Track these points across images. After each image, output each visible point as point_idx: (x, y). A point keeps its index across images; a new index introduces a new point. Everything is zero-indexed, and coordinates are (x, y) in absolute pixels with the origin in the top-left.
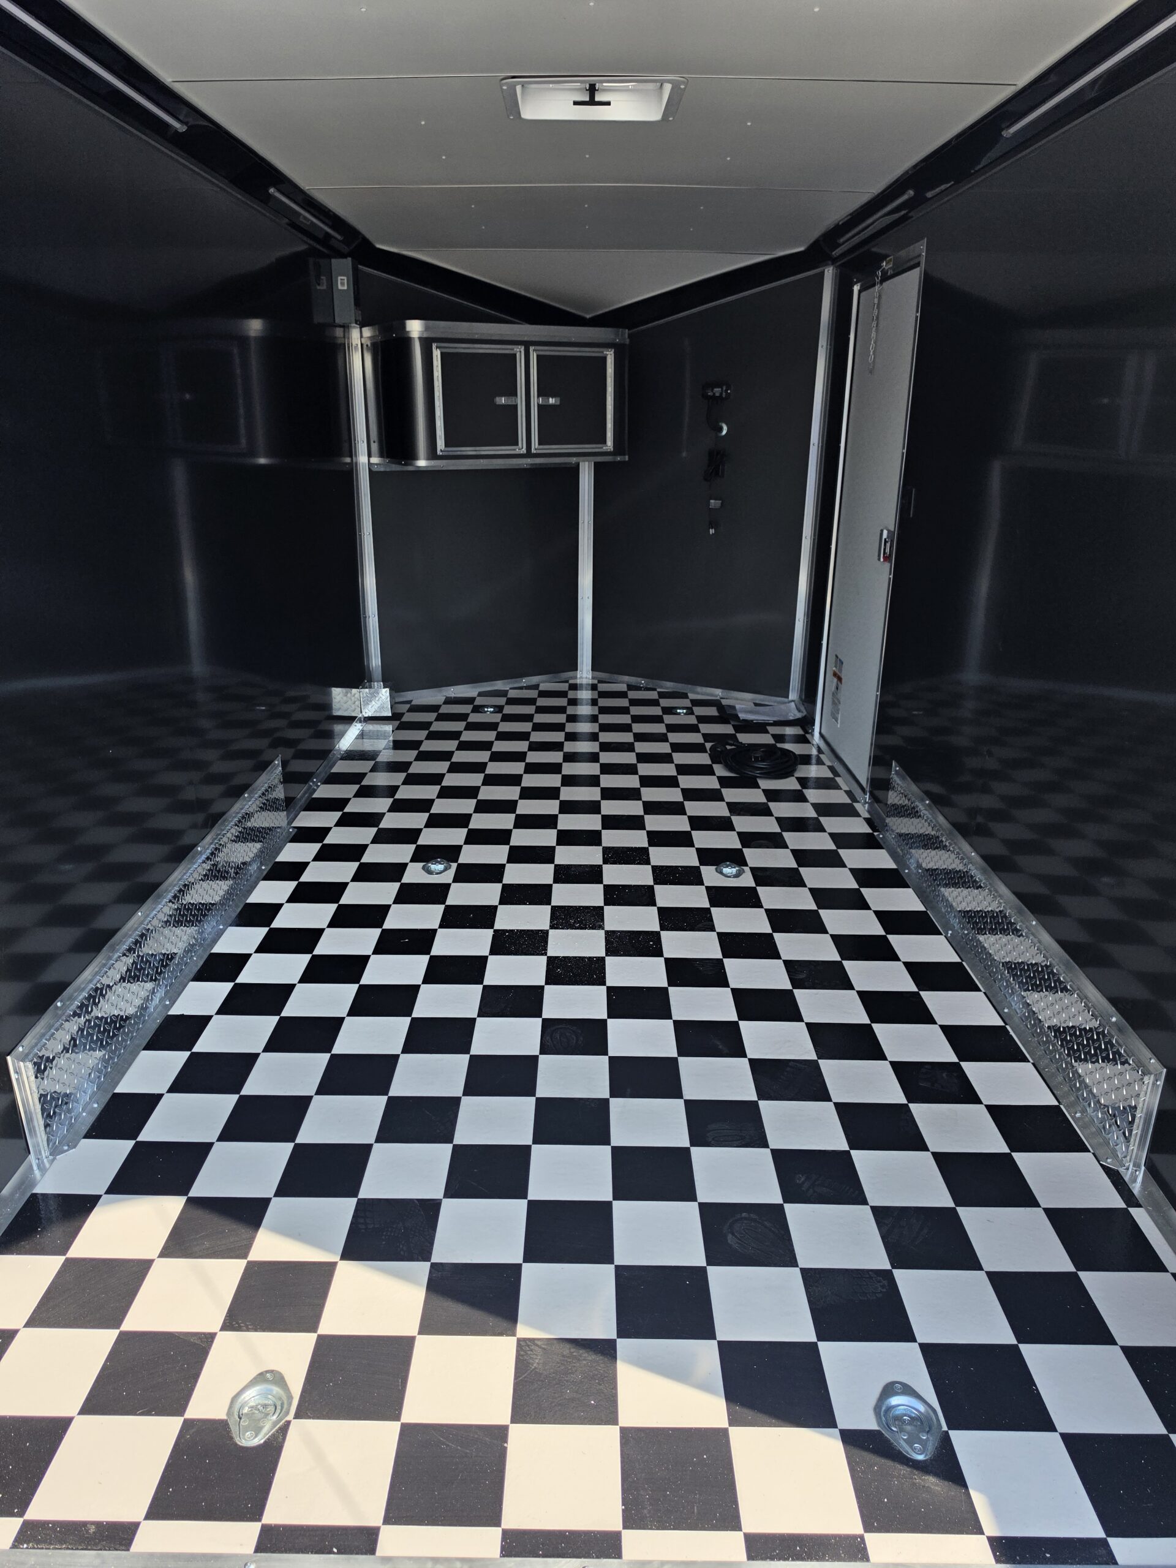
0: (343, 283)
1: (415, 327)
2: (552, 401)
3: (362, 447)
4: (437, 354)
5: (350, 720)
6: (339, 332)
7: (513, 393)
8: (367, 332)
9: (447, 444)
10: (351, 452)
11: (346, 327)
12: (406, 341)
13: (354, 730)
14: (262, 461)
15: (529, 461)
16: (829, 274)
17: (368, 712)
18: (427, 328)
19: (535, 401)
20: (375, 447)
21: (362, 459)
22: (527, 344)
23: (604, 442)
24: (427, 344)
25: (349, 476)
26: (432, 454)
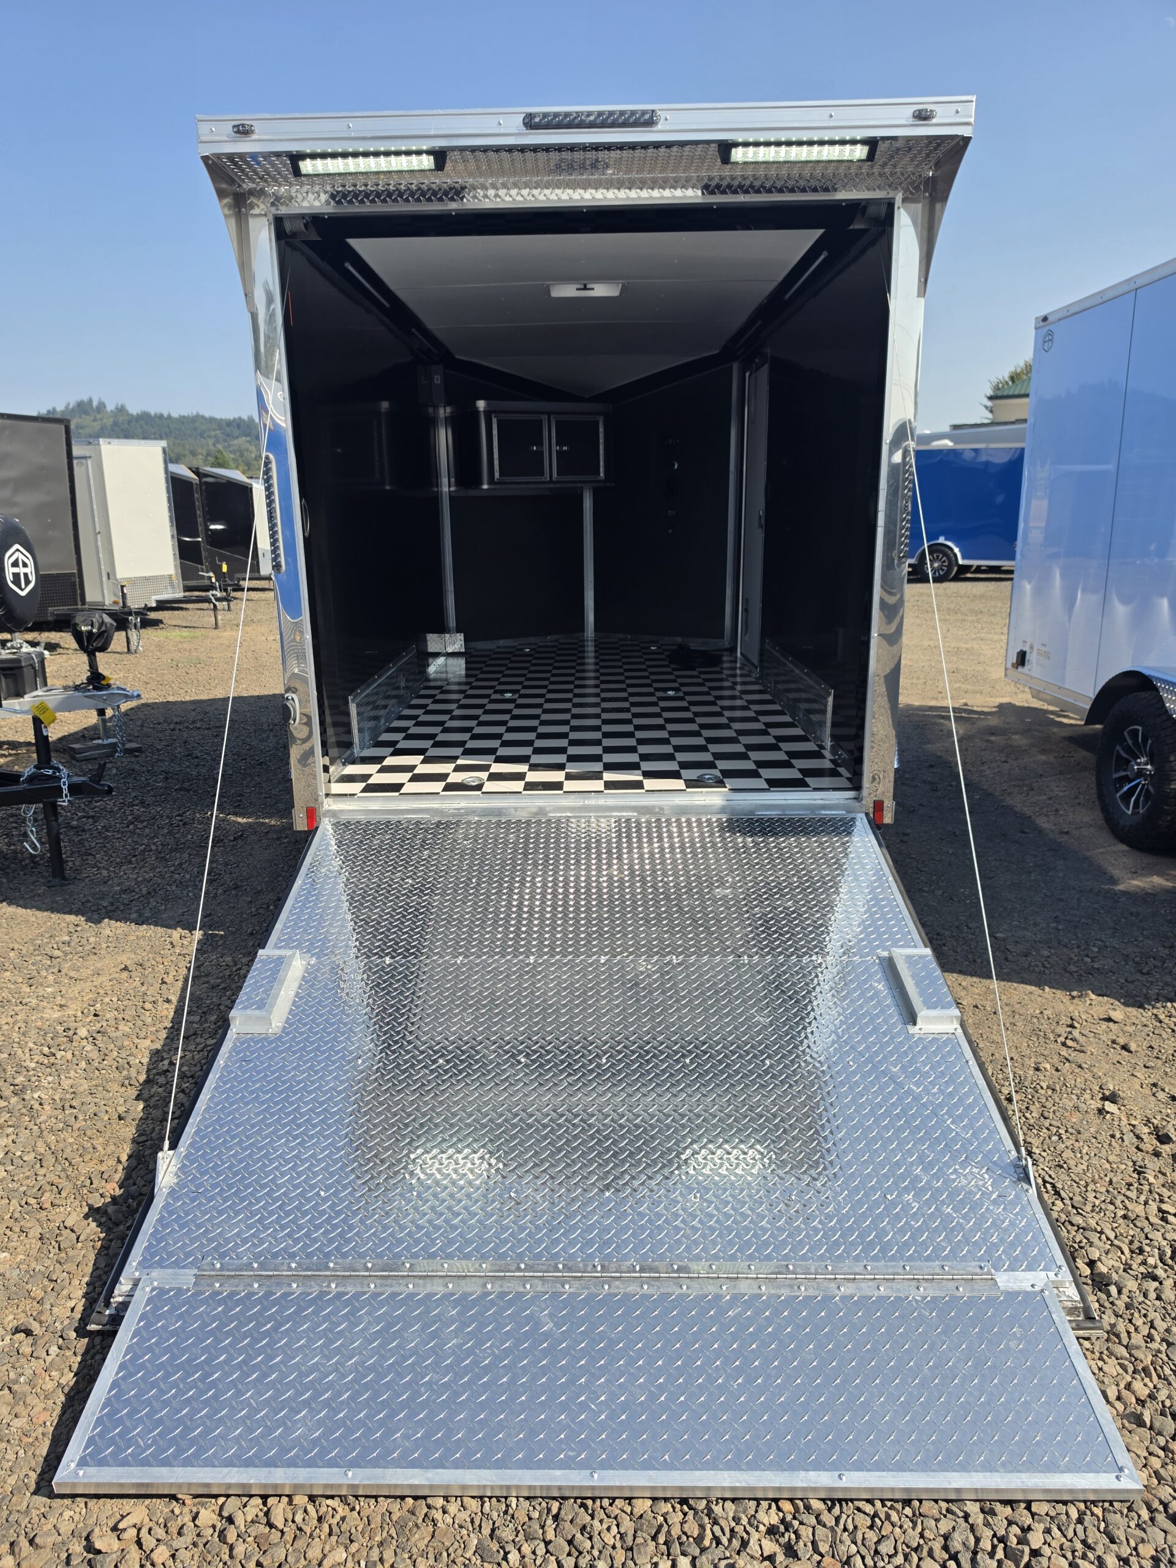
0: (438, 380)
1: (481, 404)
2: (565, 448)
3: (445, 481)
4: (494, 421)
5: (437, 655)
6: (431, 410)
7: (540, 443)
8: (448, 410)
9: (501, 475)
10: (438, 484)
11: (436, 407)
12: (476, 412)
13: (441, 660)
14: (388, 488)
15: (551, 486)
16: (736, 366)
17: (450, 650)
18: (488, 405)
19: (555, 448)
20: (453, 480)
21: (445, 489)
22: (549, 414)
23: (599, 474)
24: (488, 414)
25: (436, 499)
26: (491, 480)
